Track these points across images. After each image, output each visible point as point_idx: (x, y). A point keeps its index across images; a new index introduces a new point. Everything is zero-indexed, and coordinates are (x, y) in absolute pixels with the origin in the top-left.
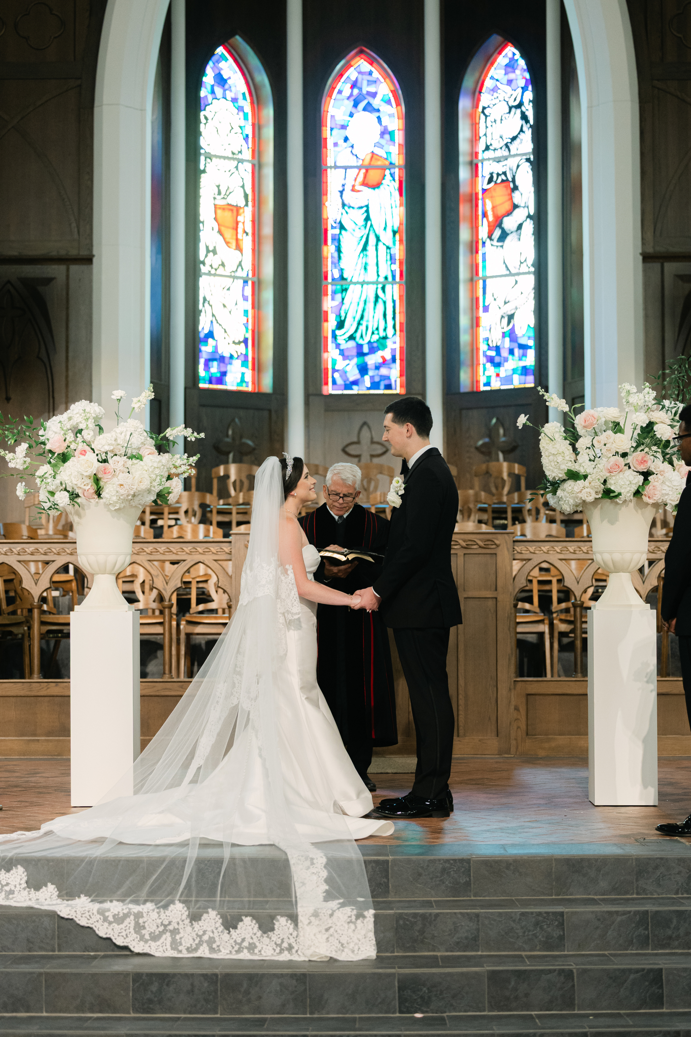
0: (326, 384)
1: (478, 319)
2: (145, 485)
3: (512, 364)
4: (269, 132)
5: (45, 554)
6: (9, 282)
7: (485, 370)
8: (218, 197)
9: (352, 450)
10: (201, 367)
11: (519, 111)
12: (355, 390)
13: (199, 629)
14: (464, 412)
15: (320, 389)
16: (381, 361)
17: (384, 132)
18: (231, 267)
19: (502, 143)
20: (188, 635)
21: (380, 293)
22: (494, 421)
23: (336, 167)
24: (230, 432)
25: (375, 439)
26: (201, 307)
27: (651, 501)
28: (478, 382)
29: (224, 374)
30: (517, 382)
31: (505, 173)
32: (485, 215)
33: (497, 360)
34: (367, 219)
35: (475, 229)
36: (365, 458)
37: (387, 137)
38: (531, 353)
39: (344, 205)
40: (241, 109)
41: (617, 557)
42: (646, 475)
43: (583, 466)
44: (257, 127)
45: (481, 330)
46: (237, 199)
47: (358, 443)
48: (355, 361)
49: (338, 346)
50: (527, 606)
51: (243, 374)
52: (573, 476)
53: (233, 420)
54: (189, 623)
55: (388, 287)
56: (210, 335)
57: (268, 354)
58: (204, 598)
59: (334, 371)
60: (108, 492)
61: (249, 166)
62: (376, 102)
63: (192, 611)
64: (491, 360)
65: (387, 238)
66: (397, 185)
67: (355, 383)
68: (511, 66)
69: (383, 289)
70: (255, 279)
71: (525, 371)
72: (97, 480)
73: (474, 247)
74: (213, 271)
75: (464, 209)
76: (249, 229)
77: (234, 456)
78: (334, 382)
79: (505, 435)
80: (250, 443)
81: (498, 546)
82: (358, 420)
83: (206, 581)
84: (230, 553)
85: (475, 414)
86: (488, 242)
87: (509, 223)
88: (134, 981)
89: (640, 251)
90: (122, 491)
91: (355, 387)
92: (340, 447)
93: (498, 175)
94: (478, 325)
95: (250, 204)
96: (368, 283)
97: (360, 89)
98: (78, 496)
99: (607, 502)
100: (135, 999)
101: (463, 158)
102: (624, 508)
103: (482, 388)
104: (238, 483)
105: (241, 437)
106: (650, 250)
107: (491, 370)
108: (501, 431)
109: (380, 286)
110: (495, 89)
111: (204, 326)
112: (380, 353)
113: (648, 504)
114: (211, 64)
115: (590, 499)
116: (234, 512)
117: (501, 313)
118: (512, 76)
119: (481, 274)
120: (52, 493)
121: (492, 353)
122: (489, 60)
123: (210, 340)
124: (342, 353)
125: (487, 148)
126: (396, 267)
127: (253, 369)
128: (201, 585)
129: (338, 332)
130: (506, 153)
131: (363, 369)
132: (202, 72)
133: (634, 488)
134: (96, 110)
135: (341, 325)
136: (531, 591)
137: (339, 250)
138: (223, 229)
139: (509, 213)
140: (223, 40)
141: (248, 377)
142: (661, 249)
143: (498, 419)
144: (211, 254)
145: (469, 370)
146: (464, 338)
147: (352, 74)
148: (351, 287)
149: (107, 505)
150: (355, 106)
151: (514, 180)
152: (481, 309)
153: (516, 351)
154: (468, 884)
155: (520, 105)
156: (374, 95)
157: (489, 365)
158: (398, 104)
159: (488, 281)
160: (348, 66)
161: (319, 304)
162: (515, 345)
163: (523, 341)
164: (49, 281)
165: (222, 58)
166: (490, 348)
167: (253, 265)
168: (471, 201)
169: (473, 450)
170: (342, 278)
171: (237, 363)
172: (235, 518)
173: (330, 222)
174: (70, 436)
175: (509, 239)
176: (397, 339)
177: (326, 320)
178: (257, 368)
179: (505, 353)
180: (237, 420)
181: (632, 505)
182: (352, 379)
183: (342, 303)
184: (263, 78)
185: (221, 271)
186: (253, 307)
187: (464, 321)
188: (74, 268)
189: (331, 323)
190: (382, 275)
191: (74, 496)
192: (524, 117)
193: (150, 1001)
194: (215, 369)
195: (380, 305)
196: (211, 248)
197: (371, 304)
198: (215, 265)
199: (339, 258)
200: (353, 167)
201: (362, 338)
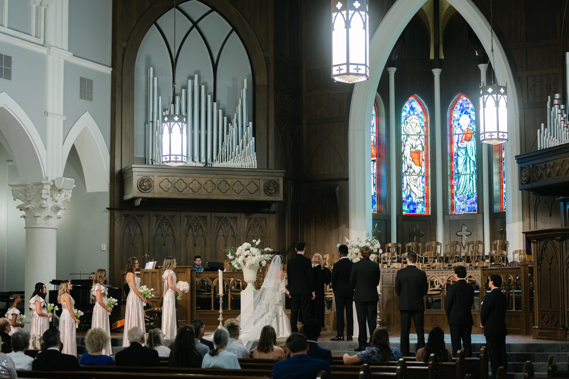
8: (412, 148)
9: (459, 234)
12: (463, 212)
16: (472, 201)
18: (417, 172)
21: (471, 177)
23: (456, 134)
24: (414, 229)
25: (467, 230)
28: (503, 208)
29: (415, 209)
34: (466, 152)
36: (464, 236)
39: (458, 147)
46: (419, 148)
47: (461, 231)
48: (463, 202)
49: (457, 197)
51: (422, 209)
56: (409, 196)
60: (247, 264)
61: (424, 137)
67: (463, 210)
72: (244, 262)
74: (410, 174)
76: (424, 159)
77: (416, 237)
80: (422, 233)
82: (461, 223)
92: (455, 233)
95: (424, 150)
96: (467, 174)
105: (419, 231)
112: (471, 199)
124: (459, 199)
129: (457, 192)
131: (466, 205)
134: (349, 132)
135: (458, 189)
137: (457, 163)
138: (414, 159)
140: (412, 95)
141: (424, 210)
144: (410, 168)
147: (460, 101)
148: (461, 176)
160: (459, 99)
165: (412, 100)
169: (498, 233)
170: (458, 173)
171: (420, 205)
173: (454, 154)
178: (427, 206)
180: (417, 225)
183: (458, 182)
185: (413, 174)
187: (496, 187)
188: (344, 182)
189: (455, 188)
190: (472, 171)
194: (411, 207)
195: (471, 182)
197: (468, 182)
198: (411, 172)
199: (457, 166)
200: (461, 134)
201: (465, 193)
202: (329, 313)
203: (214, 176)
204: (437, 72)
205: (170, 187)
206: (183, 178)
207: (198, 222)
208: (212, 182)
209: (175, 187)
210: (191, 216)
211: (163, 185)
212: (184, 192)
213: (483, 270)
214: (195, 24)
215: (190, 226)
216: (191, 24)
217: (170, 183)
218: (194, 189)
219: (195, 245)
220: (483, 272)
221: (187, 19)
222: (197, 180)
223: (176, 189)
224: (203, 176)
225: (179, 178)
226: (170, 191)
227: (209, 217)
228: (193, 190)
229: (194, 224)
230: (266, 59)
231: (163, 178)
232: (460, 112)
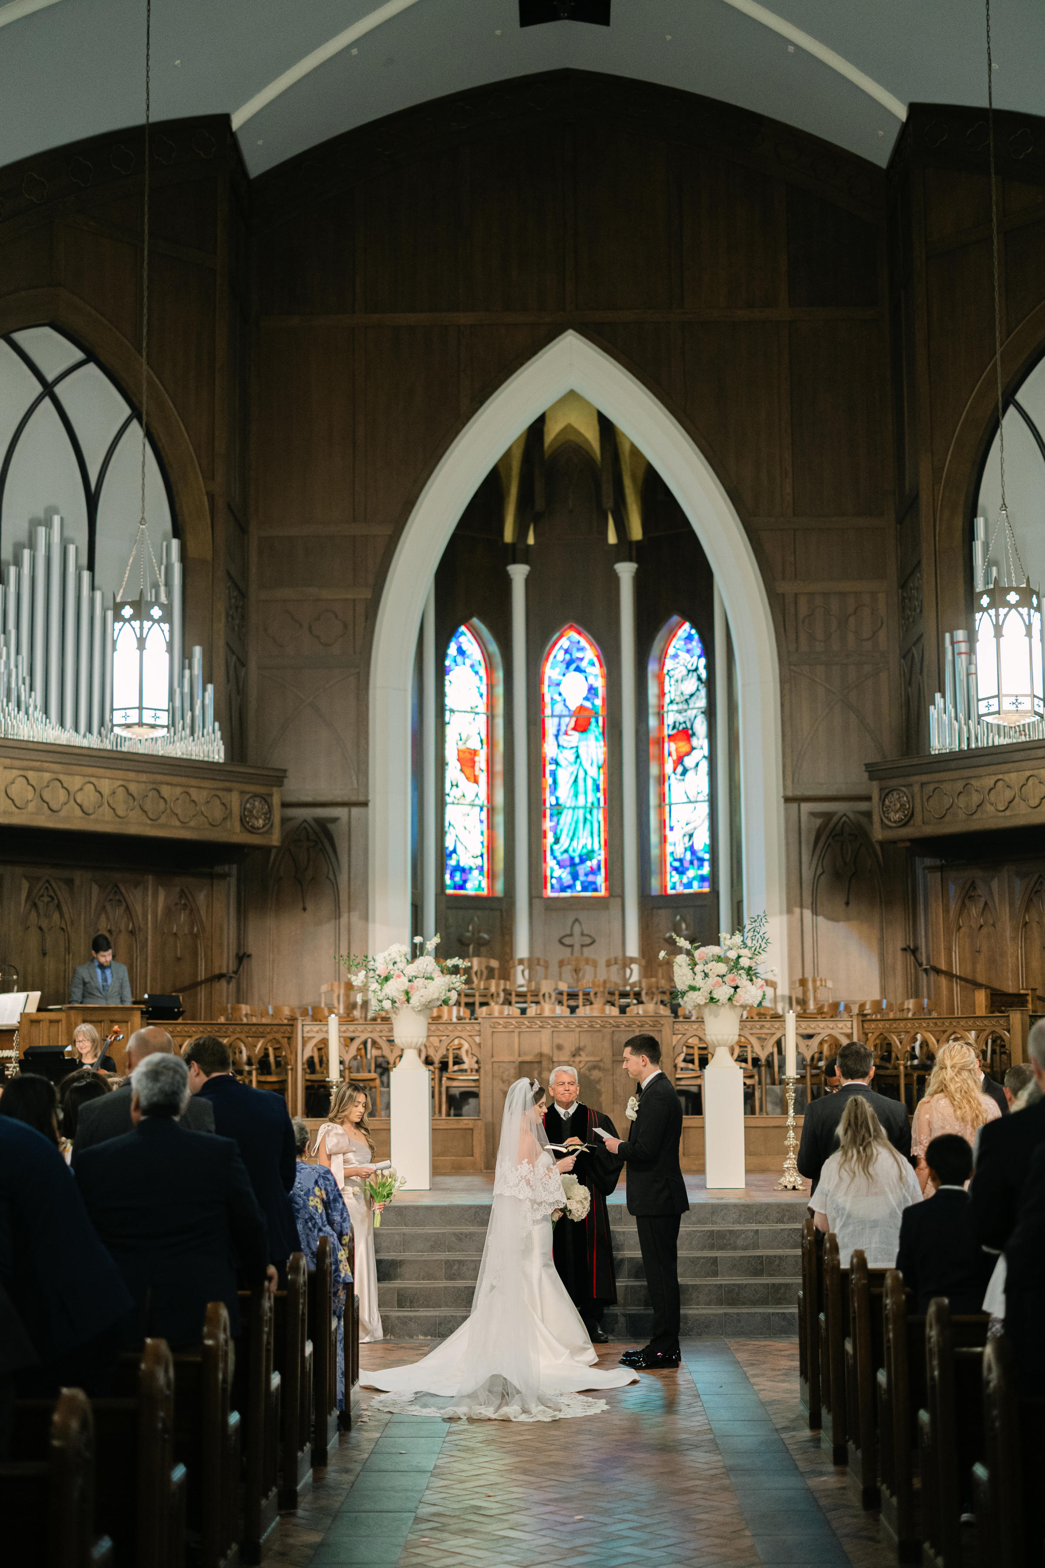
0: (546, 887)
1: (665, 837)
2: (436, 996)
3: (691, 873)
4: (500, 690)
5: (354, 1032)
6: (305, 821)
7: (671, 877)
8: (460, 743)
9: (567, 941)
10: (447, 877)
11: (695, 674)
12: (568, 894)
13: (455, 1084)
14: (655, 911)
15: (541, 893)
16: (589, 869)
17: (591, 688)
18: (470, 798)
19: (683, 699)
20: (448, 1088)
21: (588, 816)
22: (678, 918)
23: (553, 716)
24: (470, 928)
25: (585, 932)
26: (446, 829)
27: (738, 1004)
28: (666, 887)
29: (465, 881)
30: (696, 887)
31: (685, 722)
32: (670, 754)
33: (681, 869)
34: (578, 757)
35: (662, 764)
36: (577, 948)
37: (593, 692)
38: (706, 865)
39: (559, 746)
40: (477, 673)
41: (719, 1037)
42: (736, 988)
43: (699, 981)
44: (490, 686)
45: (667, 845)
46: (474, 744)
47: (571, 935)
48: (568, 869)
49: (555, 858)
50: (690, 1066)
51: (480, 882)
52: (693, 988)
53: (472, 919)
54: (449, 1079)
55: (595, 811)
56: (454, 851)
57: (500, 865)
58: (458, 1061)
59: (552, 877)
60: (414, 1000)
61: (484, 718)
62: (584, 665)
63: (449, 1070)
64: (676, 869)
65: (593, 772)
66: (601, 730)
67: (569, 887)
68: (689, 638)
69: (591, 812)
70: (490, 806)
71: (703, 879)
72: (407, 993)
73: (662, 779)
74: (456, 801)
75: (653, 750)
76: (484, 767)
77: (474, 947)
78: (552, 886)
79: (687, 929)
80: (486, 936)
81: (662, 1025)
82: (571, 917)
83: (459, 1049)
84: (480, 1031)
85: (663, 912)
86: (673, 776)
87: (689, 761)
88: (446, 1264)
89: (782, 794)
90: (422, 1000)
91: (569, 890)
92: (558, 938)
93: (680, 724)
94: (665, 841)
95: (485, 746)
96: (578, 808)
97: (571, 655)
98: (395, 1002)
99: (712, 1005)
100: (446, 1273)
101: (652, 710)
102: (723, 1009)
103: (670, 892)
104: (479, 973)
105: (479, 932)
106: (790, 794)
107: (676, 877)
108: (684, 926)
109: (588, 810)
110: (676, 656)
111: (449, 843)
112: (588, 863)
113: (736, 1006)
114: (454, 639)
115: (702, 1003)
116: (477, 994)
117: (683, 832)
118: (689, 646)
119: (667, 801)
120: (381, 1001)
121: (677, 864)
122: (672, 634)
123: (454, 855)
124: (558, 863)
125: (671, 702)
126: (600, 795)
127: (488, 877)
128: (455, 1051)
129: (555, 847)
130: (685, 707)
131: (575, 876)
132: (447, 646)
133: (728, 996)
134: (371, 692)
135: (557, 841)
136: (693, 1055)
137: (555, 782)
138: (464, 768)
139: (688, 754)
140: (464, 621)
141: (484, 884)
142: (798, 793)
143: (681, 917)
144: (455, 788)
145: (658, 877)
146: (655, 852)
147: (564, 643)
148: (565, 811)
149: (413, 1008)
150: (567, 668)
151: (692, 728)
152: (668, 829)
153: (695, 862)
154: (621, 1219)
155: (696, 669)
156: (582, 659)
157: (674, 873)
158: (601, 666)
159: (672, 807)
160: (561, 636)
161: (539, 824)
162: (694, 857)
163: (700, 854)
164: (335, 820)
165: (462, 634)
166: (675, 860)
167: (488, 795)
168: (659, 743)
169: (661, 941)
170: (557, 804)
171: (476, 873)
172: (478, 1000)
173: (548, 759)
174: (391, 966)
175: (688, 774)
176: (602, 852)
177: (545, 837)
178: (491, 876)
179: (686, 864)
180: (476, 919)
181: (727, 1006)
182: (566, 884)
183: (558, 824)
184: (494, 648)
185: (461, 801)
186: (488, 828)
187: (654, 838)
188: (355, 811)
189: (550, 838)
190: (590, 800)
191: (394, 1002)
192: (699, 679)
193: (454, 1274)
194: (458, 876)
195: (588, 824)
196: (454, 783)
197: (581, 825)
198: (458, 796)
199: (555, 788)
200: (565, 716)
201: (574, 851)
202: (471, 1126)
203: (132, 775)
204: (519, 573)
205: (30, 798)
206: (61, 777)
207: (51, 893)
208: (127, 790)
209: (41, 797)
210: (38, 879)
211: (14, 791)
212: (62, 813)
213: (863, 1021)
214: (48, 390)
215: (35, 905)
216: (39, 389)
217: (30, 788)
218: (86, 805)
219: (44, 954)
220: (863, 1027)
221: (28, 372)
222: (95, 783)
223: (45, 805)
224: (109, 773)
225: (54, 776)
226: (31, 807)
227: (77, 882)
228: (85, 809)
229: (42, 899)
230: (211, 496)
231: (15, 773)
232: (564, 666)
